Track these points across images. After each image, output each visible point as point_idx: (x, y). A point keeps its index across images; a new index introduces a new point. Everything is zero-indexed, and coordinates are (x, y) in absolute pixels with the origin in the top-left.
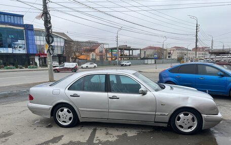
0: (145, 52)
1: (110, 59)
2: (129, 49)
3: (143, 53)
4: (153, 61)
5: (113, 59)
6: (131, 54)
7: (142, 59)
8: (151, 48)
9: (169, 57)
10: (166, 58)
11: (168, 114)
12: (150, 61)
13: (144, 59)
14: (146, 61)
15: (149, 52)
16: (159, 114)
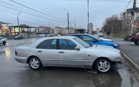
0: (39, 29)
1: (14, 34)
2: (28, 27)
3: (37, 30)
4: (44, 35)
5: (16, 34)
6: (29, 30)
7: (37, 34)
8: (42, 27)
9: (53, 32)
10: (52, 33)
11: (92, 61)
12: (42, 35)
13: (38, 33)
14: (40, 35)
15: (41, 30)
16: (87, 61)
